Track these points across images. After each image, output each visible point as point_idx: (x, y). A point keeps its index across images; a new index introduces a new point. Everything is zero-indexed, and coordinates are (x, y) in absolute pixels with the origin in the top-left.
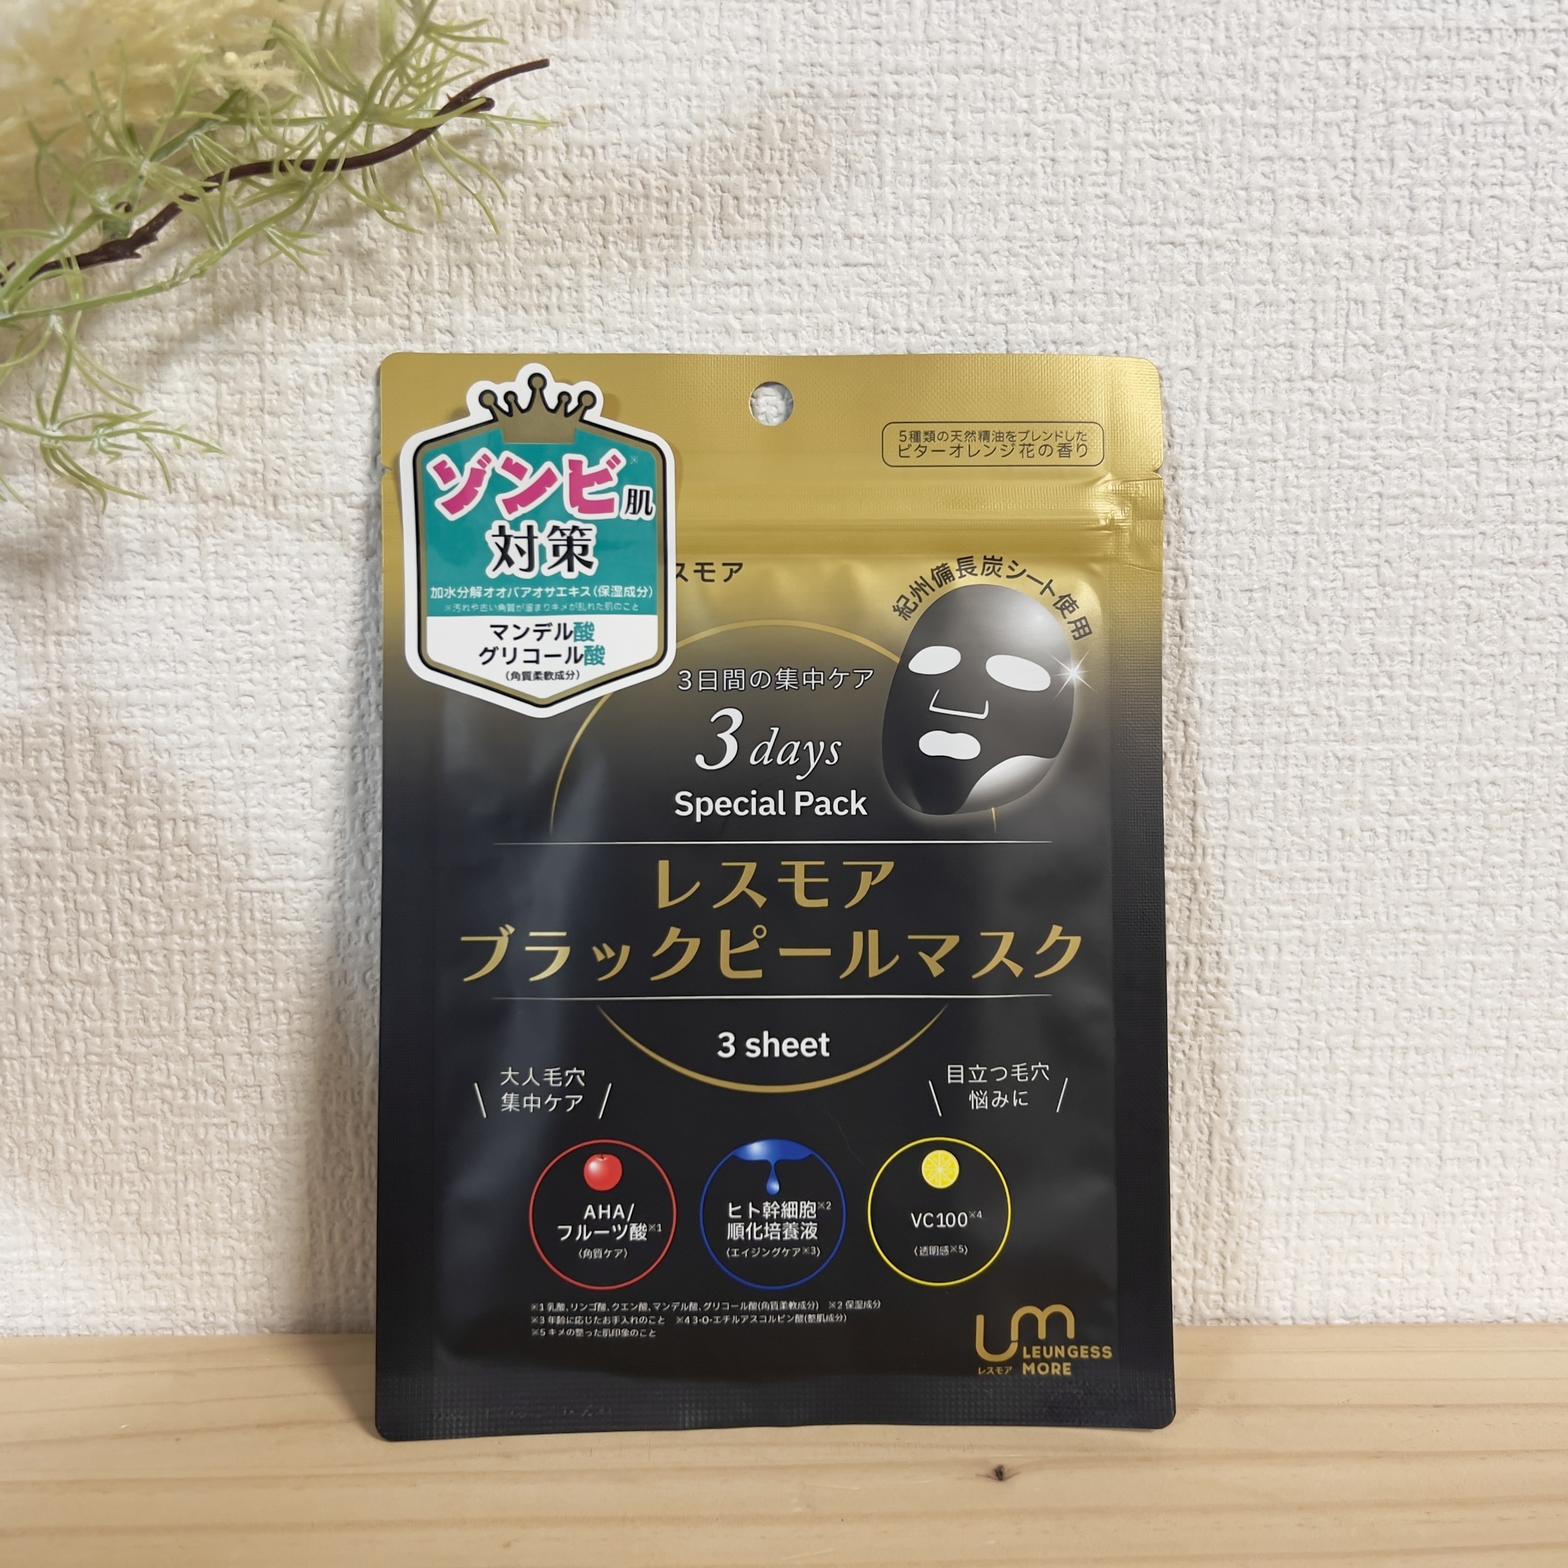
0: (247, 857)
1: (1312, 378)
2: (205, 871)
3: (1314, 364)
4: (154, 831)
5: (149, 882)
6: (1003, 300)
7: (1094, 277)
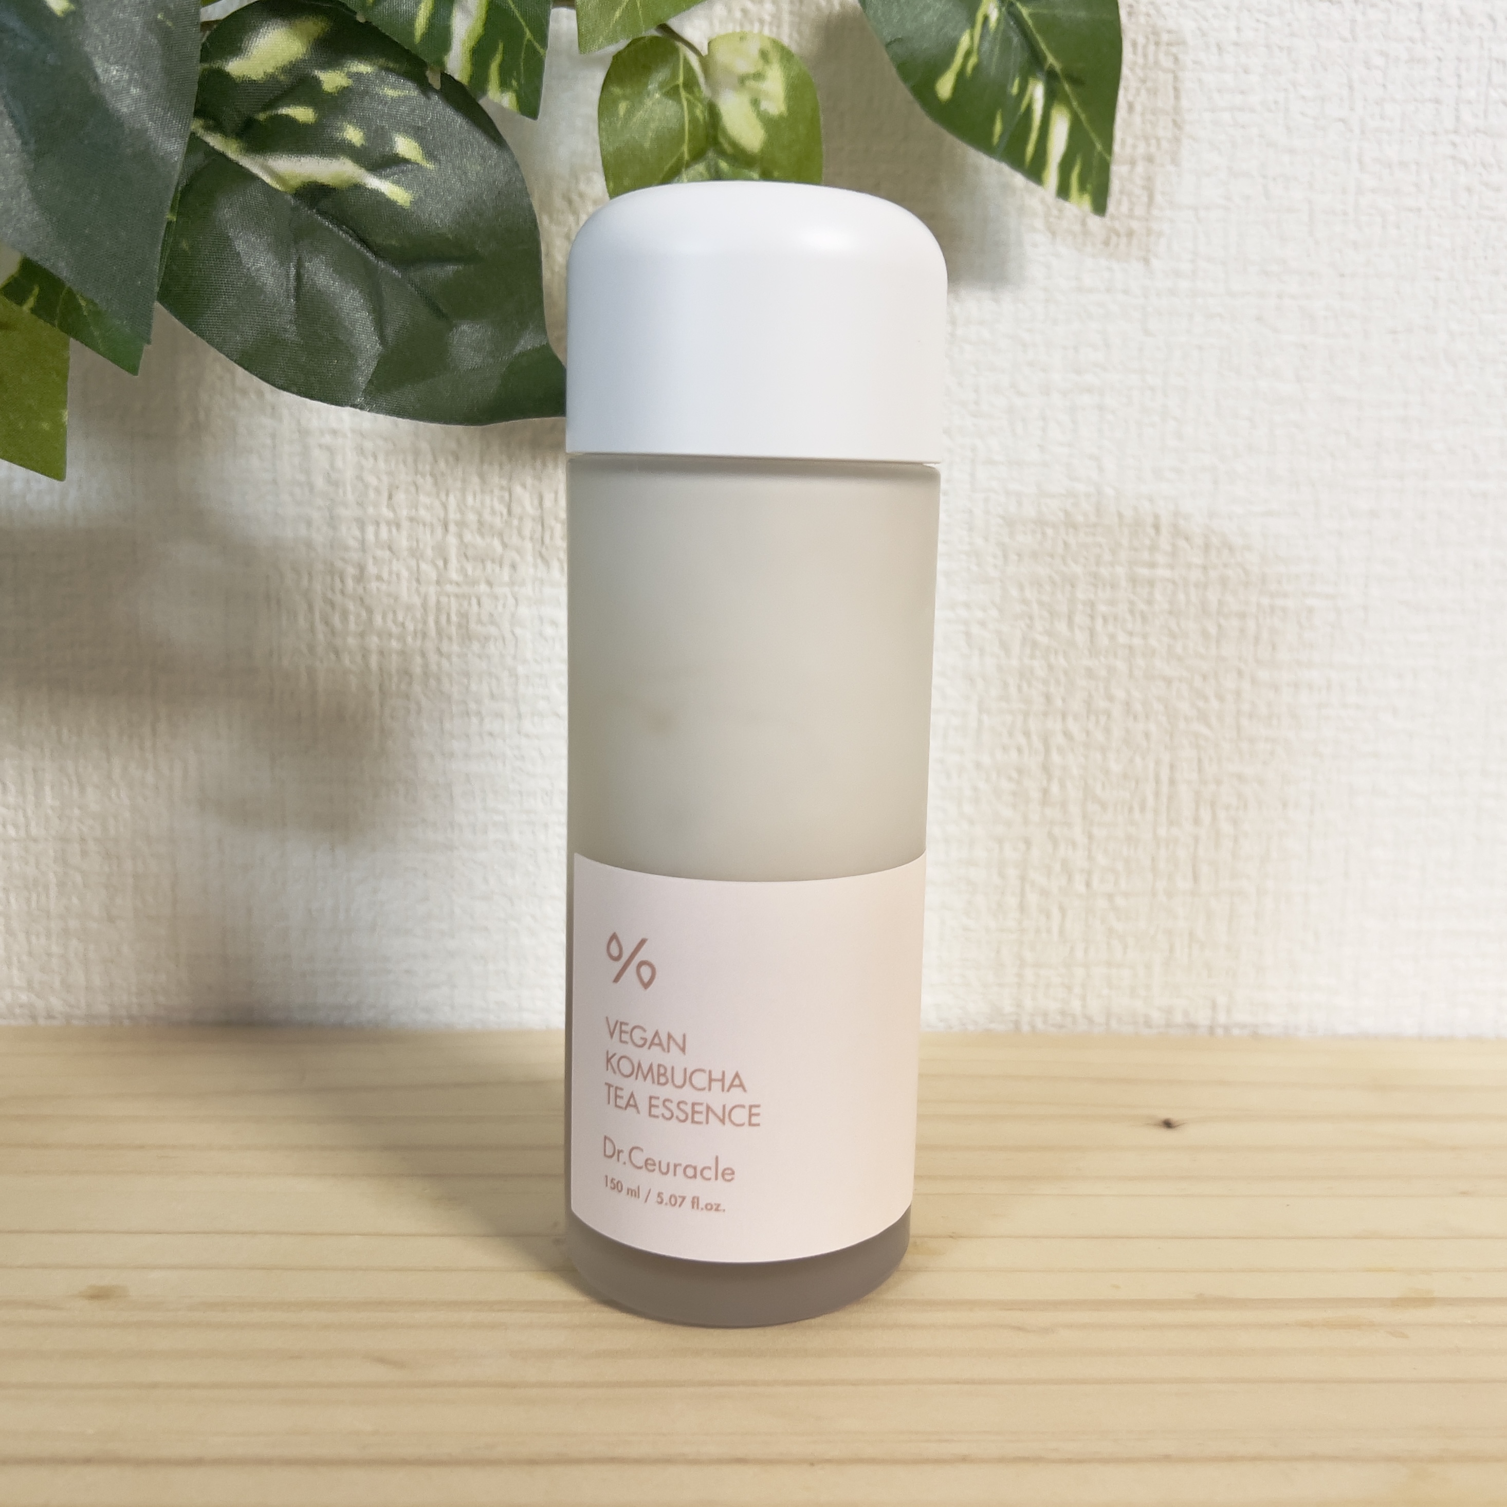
0: (446, 562)
1: (1456, 132)
2: (405, 574)
3: (1458, 118)
4: (357, 533)
5: (350, 583)
6: (1174, 50)
7: (1257, 30)
